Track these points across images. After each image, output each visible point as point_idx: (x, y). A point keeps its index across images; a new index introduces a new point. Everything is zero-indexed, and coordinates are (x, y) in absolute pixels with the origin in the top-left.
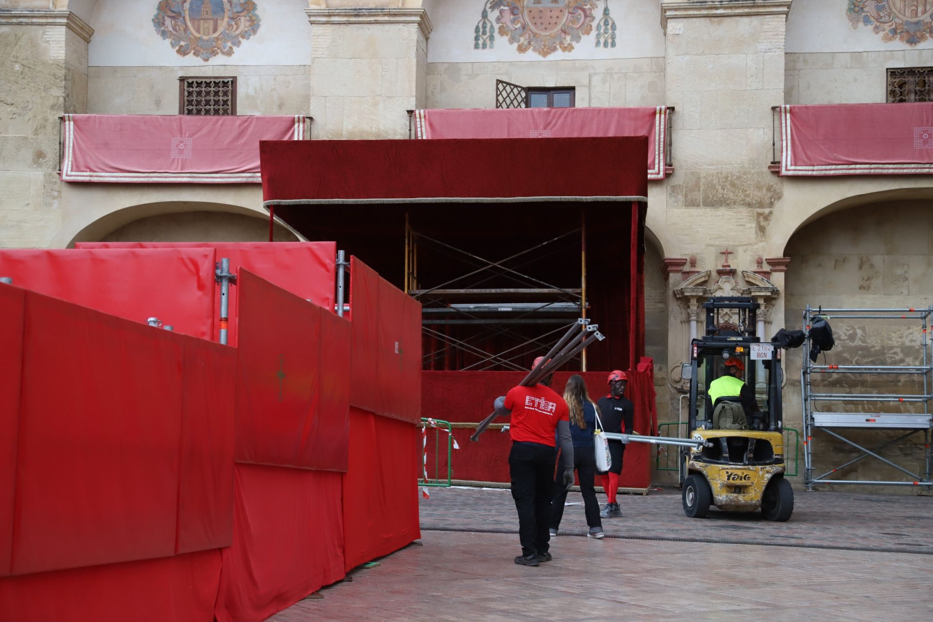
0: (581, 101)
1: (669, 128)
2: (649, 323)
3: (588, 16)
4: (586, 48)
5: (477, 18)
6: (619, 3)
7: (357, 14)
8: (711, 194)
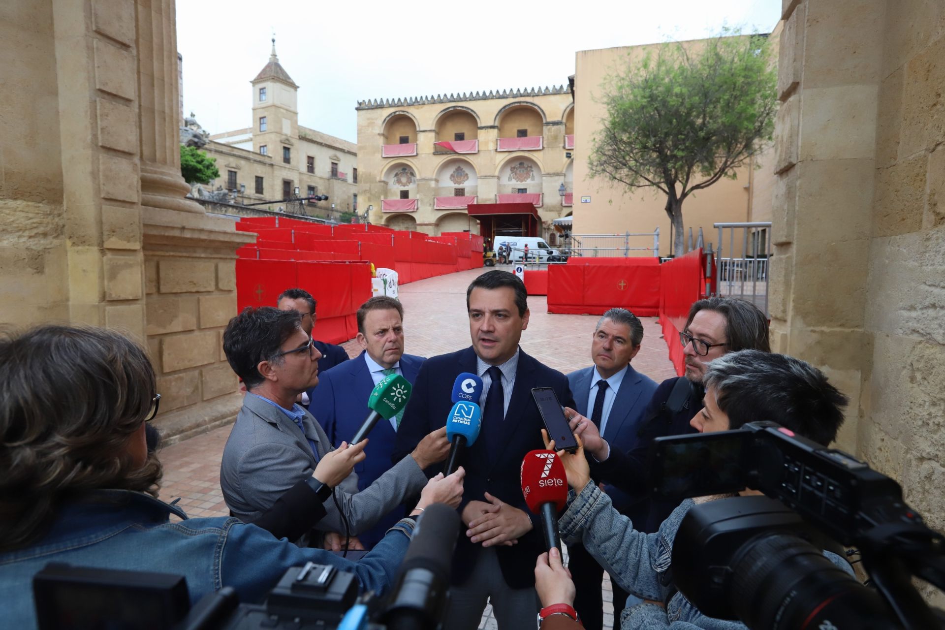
0: (528, 192)
1: (543, 197)
3: (529, 175)
4: (529, 181)
5: (508, 176)
6: (535, 173)
7: (486, 177)
8: (550, 209)
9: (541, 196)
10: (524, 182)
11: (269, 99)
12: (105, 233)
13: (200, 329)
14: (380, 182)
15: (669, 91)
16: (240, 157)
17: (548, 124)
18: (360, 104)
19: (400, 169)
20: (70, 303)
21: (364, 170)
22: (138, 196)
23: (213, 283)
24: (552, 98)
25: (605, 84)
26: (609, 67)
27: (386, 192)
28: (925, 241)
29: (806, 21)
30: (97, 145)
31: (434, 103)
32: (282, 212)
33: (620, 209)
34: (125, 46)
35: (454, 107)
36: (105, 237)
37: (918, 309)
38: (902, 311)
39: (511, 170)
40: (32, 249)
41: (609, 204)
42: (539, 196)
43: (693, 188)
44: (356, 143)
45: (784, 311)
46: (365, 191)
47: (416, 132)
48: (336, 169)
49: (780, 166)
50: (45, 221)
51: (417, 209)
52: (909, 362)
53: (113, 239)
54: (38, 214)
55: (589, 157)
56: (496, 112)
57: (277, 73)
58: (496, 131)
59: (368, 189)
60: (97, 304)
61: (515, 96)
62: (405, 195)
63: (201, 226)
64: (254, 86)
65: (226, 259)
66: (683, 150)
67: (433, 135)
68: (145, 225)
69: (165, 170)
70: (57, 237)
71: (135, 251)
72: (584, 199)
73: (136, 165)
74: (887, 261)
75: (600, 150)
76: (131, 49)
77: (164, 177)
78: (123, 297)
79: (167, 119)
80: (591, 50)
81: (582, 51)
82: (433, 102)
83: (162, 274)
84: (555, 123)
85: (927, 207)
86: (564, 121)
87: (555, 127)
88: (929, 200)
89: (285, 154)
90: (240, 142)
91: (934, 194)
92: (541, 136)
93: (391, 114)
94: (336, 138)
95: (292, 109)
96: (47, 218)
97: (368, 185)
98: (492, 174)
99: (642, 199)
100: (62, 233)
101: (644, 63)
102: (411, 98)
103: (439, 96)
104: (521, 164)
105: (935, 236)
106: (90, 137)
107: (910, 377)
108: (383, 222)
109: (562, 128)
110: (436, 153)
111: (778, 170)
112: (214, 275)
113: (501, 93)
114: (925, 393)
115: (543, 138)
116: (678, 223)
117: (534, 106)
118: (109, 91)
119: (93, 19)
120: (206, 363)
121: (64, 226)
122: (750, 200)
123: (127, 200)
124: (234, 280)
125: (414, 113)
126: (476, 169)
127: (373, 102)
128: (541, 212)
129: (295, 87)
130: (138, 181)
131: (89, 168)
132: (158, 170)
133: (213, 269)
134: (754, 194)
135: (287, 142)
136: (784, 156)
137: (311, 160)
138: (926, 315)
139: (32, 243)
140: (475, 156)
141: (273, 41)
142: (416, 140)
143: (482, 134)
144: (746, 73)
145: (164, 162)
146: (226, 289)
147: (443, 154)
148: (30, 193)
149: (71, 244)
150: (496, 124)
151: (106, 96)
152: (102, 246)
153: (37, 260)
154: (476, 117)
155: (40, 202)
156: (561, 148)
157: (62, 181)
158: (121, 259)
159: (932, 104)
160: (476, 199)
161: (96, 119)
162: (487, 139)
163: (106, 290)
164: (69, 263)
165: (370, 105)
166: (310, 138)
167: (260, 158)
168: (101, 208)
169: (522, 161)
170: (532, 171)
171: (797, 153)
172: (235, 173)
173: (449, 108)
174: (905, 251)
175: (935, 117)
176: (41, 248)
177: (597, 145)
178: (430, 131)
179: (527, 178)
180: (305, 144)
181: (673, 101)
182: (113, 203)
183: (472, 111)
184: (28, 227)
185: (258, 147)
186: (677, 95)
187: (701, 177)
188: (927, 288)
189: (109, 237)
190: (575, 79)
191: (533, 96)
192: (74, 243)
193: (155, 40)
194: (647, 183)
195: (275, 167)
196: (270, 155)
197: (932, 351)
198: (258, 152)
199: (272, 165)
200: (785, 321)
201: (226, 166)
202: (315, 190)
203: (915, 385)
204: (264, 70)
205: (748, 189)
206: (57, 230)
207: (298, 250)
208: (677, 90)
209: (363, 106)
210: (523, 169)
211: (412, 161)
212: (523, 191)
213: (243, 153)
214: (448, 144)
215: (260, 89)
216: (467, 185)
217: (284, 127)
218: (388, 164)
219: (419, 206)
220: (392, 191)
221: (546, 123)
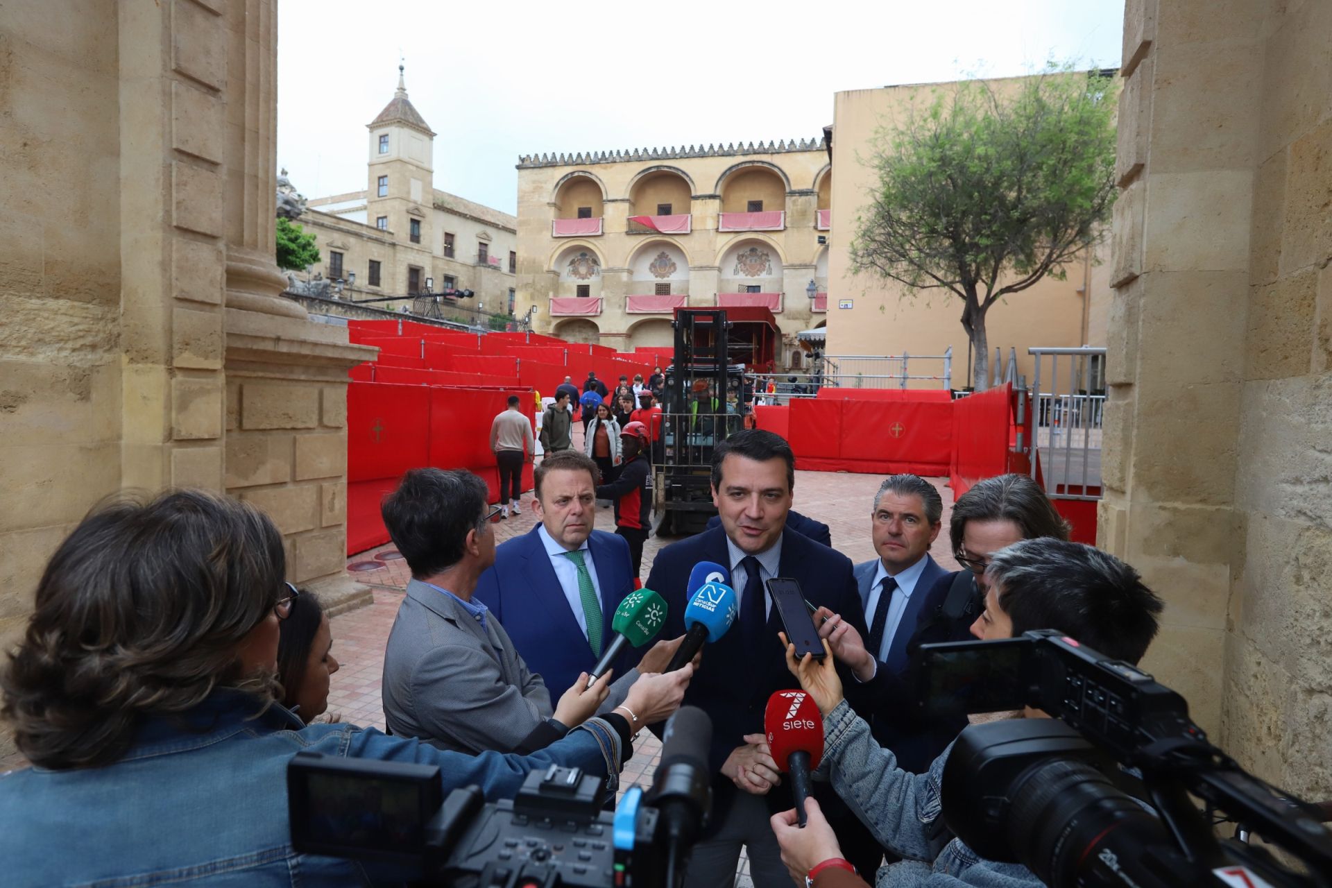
0: (762, 291)
1: (783, 299)
2: (775, 351)
3: (764, 266)
4: (764, 275)
5: (734, 267)
6: (773, 263)
7: (701, 268)
8: (794, 317)
9: (781, 297)
10: (756, 277)
11: (392, 151)
12: (176, 346)
13: (295, 481)
14: (549, 272)
15: (969, 151)
16: (348, 232)
17: (793, 193)
18: (523, 160)
19: (578, 254)
20: (123, 442)
21: (526, 255)
22: (222, 295)
23: (315, 417)
24: (800, 157)
25: (876, 139)
26: (882, 116)
27: (556, 286)
28: (1314, 388)
29: (1154, 82)
30: (170, 226)
31: (628, 161)
32: (407, 313)
33: (895, 320)
34: (213, 90)
35: (658, 167)
36: (175, 352)
37: (1305, 483)
38: (1284, 485)
39: (738, 259)
40: (75, 367)
41: (880, 311)
42: (778, 297)
43: (1003, 291)
44: (515, 215)
45: (1122, 479)
46: (527, 284)
47: (602, 202)
48: (486, 252)
49: (1117, 276)
50: (95, 327)
51: (601, 312)
52: (1294, 555)
53: (186, 355)
54: (86, 318)
55: (852, 244)
56: (718, 175)
57: (405, 114)
58: (717, 202)
59: (531, 281)
60: (160, 444)
61: (745, 154)
62: (583, 291)
63: (303, 337)
64: (371, 132)
65: (335, 382)
66: (988, 236)
67: (627, 205)
68: (229, 335)
69: (255, 257)
70: (109, 350)
71: (214, 371)
72: (843, 303)
73: (221, 252)
74: (1265, 414)
75: (867, 234)
76: (220, 94)
77: (254, 267)
78: (195, 435)
79: (260, 186)
80: (856, 91)
81: (845, 92)
82: (628, 159)
83: (246, 403)
84: (803, 193)
85: (1316, 342)
86: (816, 189)
87: (804, 198)
88: (1319, 334)
89: (413, 230)
90: (349, 211)
91: (1325, 326)
92: (782, 211)
93: (567, 175)
94: (486, 208)
95: (425, 165)
96: (98, 324)
97: (531, 276)
98: (710, 264)
99: (928, 305)
100: (116, 345)
101: (933, 111)
102: (596, 153)
103: (636, 150)
104: (753, 250)
105: (1327, 383)
106: (161, 214)
107: (1295, 576)
108: (551, 330)
109: (813, 199)
110: (631, 232)
111: (1115, 282)
112: (316, 405)
113: (726, 148)
114: (1314, 599)
115: (785, 213)
116: (979, 341)
117: (773, 168)
118: (190, 151)
119: (173, 55)
120: (301, 529)
121: (119, 335)
122: (1085, 310)
123: (207, 300)
124: (345, 413)
125: (600, 174)
126: (688, 256)
127: (541, 157)
128: (780, 321)
129: (430, 135)
130: (222, 275)
131: (158, 257)
132: (245, 257)
133: (316, 395)
134: (1092, 301)
135: (416, 212)
136: (1122, 265)
137: (449, 238)
138: (1315, 492)
139: (76, 359)
140: (686, 238)
141: (402, 69)
142: (601, 212)
143: (697, 207)
144: (1081, 127)
145: (254, 246)
146: (333, 425)
147: (640, 234)
148: (77, 289)
149: (128, 360)
150: (718, 192)
151: (185, 158)
152: (171, 363)
153: (82, 382)
154: (689, 182)
155: (89, 303)
156: (812, 229)
157: (120, 273)
158: (195, 382)
159: (1323, 203)
160: (686, 298)
161: (171, 190)
162: (705, 213)
163: (174, 426)
164: (124, 385)
165: (537, 163)
166: (449, 207)
167: (377, 234)
168: (172, 311)
169: (755, 247)
170: (769, 261)
171: (1141, 261)
172: (341, 255)
173: (650, 168)
174: (1288, 401)
175: (1327, 221)
176: (86, 366)
177: (863, 227)
178: (623, 200)
179: (761, 270)
180: (442, 216)
181: (974, 167)
182: (187, 304)
183: (683, 173)
184: (72, 336)
185: (375, 218)
186: (979, 158)
187: (1015, 276)
188: (1317, 454)
189: (181, 351)
190: (833, 131)
191: (772, 153)
192: (132, 359)
193: (249, 76)
194: (936, 282)
195: (398, 247)
196: (391, 230)
197: (1324, 541)
198: (375, 226)
199: (394, 245)
200: (1123, 493)
201: (328, 245)
202: (455, 281)
203: (1301, 588)
204: (387, 110)
205: (1082, 293)
206: (110, 340)
207: (431, 370)
208: (980, 150)
209: (527, 163)
210: (755, 258)
211: (595, 243)
212: (755, 289)
213: (354, 226)
214: (648, 219)
215: (381, 137)
216: (674, 279)
217: (413, 192)
218: (560, 246)
219: (604, 307)
220: (566, 285)
221: (790, 193)
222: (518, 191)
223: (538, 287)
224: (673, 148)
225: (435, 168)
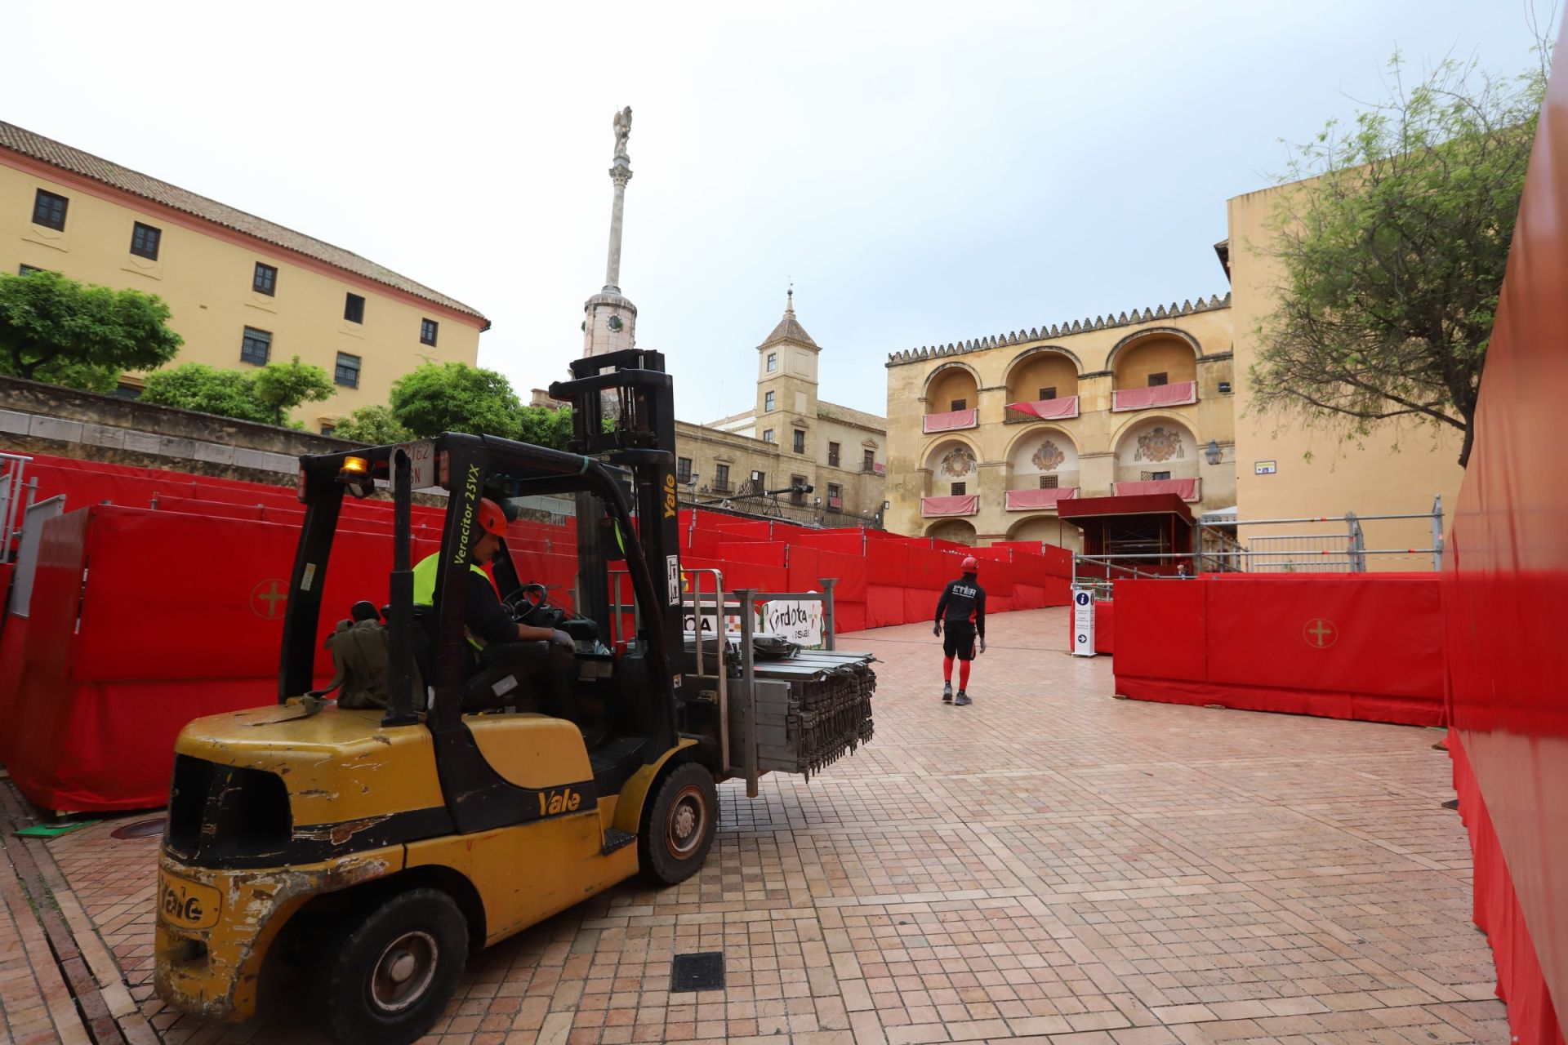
0: (1172, 477)
1: (1200, 484)
3: (1174, 448)
4: (1173, 459)
5: (1135, 452)
6: (1185, 444)
7: (1093, 455)
9: (1197, 483)
10: (1164, 461)
11: (779, 368)
14: (920, 470)
16: (735, 446)
17: (1205, 359)
18: (892, 358)
19: (952, 449)
21: (896, 454)
24: (1212, 317)
27: (929, 485)
31: (1004, 346)
32: (729, 508)
33: (1333, 473)
35: (1037, 348)
39: (1139, 442)
41: (1305, 460)
42: (1193, 483)
44: (885, 417)
46: (897, 485)
47: (977, 392)
48: (872, 459)
51: (978, 511)
56: (1108, 351)
57: (792, 332)
58: (1109, 380)
59: (901, 482)
61: (1140, 322)
62: (959, 489)
64: (761, 353)
67: (1003, 393)
72: (1261, 467)
75: (1276, 353)
82: (1004, 343)
84: (1218, 358)
87: (1220, 363)
89: (797, 440)
90: (743, 428)
92: (1193, 382)
93: (938, 368)
94: (874, 416)
95: (810, 379)
97: (902, 475)
98: (1105, 450)
102: (969, 342)
103: (1013, 334)
104: (1157, 431)
108: (923, 533)
110: (1009, 421)
113: (1117, 318)
115: (1197, 383)
117: (1177, 334)
125: (973, 363)
126: (1076, 443)
127: (911, 353)
128: (1197, 512)
129: (816, 350)
135: (800, 423)
137: (834, 447)
140: (1073, 423)
141: (790, 293)
142: (976, 403)
143: (1085, 389)
147: (1019, 423)
150: (1109, 369)
154: (1075, 361)
160: (1076, 491)
162: (1096, 394)
165: (907, 359)
166: (834, 417)
167: (763, 448)
169: (1161, 427)
170: (1180, 441)
172: (728, 467)
173: (1029, 351)
178: (999, 388)
179: (1170, 453)
180: (827, 426)
183: (1067, 351)
185: (763, 433)
190: (1229, 247)
191: (1175, 317)
194: (1401, 407)
195: (781, 458)
196: (776, 442)
198: (762, 439)
199: (778, 456)
201: (715, 459)
202: (840, 489)
204: (775, 331)
209: (897, 360)
210: (1161, 439)
211: (970, 436)
212: (1164, 475)
213: (740, 440)
214: (1029, 406)
215: (769, 356)
216: (1063, 470)
217: (797, 404)
218: (932, 442)
219: (981, 506)
220: (939, 484)
221: (1201, 359)
222: (888, 389)
223: (910, 487)
224: (1054, 326)
225: (820, 380)
